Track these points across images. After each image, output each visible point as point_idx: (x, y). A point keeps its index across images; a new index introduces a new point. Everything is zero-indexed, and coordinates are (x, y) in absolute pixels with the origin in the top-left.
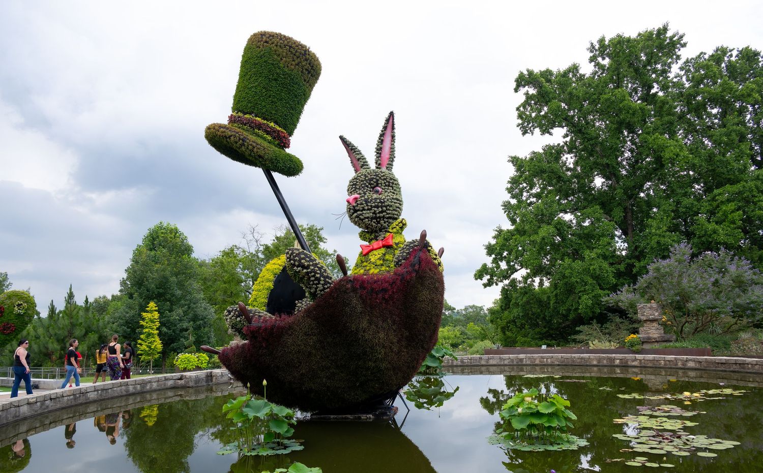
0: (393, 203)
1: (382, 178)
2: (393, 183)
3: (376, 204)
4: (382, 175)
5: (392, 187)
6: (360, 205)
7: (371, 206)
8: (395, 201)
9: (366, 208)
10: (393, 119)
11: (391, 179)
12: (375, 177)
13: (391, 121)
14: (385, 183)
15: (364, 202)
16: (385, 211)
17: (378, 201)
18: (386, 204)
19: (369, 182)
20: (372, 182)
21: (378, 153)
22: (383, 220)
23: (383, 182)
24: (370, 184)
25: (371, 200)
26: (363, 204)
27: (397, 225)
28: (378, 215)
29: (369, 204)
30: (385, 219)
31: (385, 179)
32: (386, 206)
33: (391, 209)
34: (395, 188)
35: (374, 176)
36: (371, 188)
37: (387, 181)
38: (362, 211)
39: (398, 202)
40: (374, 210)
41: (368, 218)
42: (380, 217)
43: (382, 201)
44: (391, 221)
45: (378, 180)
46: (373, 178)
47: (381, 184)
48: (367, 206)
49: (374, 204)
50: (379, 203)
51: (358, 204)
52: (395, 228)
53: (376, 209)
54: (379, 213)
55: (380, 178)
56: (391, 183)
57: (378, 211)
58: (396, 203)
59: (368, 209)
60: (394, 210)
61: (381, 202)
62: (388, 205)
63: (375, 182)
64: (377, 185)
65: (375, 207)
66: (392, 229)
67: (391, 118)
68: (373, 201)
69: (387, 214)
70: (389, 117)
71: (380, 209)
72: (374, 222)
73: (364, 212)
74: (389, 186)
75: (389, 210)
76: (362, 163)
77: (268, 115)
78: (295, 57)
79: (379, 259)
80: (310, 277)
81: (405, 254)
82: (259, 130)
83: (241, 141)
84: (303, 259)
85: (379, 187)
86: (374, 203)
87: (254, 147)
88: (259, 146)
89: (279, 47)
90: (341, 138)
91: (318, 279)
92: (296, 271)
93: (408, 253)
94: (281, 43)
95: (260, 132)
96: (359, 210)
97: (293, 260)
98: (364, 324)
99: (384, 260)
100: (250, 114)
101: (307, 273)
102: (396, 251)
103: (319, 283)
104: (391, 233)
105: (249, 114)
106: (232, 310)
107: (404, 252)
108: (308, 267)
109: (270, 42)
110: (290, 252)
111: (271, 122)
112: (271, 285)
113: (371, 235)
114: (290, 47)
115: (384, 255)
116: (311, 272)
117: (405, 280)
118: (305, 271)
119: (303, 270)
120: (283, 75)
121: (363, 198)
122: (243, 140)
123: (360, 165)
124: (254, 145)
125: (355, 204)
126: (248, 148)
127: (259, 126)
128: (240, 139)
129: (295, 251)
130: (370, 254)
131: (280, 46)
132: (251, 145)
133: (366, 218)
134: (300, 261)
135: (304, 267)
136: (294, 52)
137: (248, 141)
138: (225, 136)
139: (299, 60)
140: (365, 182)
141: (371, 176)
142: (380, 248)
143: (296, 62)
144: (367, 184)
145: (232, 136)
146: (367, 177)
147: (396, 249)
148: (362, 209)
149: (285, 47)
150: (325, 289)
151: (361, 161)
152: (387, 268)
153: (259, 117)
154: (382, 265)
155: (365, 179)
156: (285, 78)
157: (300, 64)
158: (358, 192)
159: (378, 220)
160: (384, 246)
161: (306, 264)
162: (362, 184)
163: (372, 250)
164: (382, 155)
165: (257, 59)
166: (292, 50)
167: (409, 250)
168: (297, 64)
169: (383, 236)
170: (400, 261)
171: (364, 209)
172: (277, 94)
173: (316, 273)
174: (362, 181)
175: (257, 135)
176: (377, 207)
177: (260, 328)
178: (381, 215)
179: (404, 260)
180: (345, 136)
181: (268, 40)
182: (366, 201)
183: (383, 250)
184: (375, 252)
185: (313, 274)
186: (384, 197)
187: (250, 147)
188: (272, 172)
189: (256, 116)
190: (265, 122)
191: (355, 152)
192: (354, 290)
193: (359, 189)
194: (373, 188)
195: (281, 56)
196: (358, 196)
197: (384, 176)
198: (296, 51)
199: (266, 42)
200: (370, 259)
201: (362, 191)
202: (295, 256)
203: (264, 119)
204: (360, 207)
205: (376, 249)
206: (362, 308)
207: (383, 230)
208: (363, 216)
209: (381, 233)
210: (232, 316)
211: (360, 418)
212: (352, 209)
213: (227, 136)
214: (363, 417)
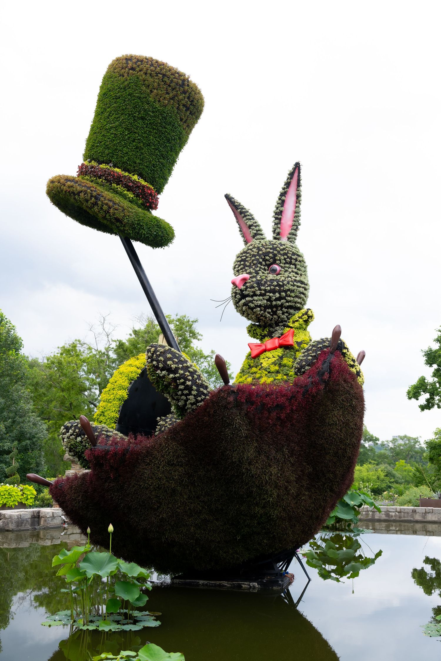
0: (295, 287)
1: (282, 252)
2: (296, 260)
3: (272, 287)
4: (281, 248)
5: (295, 265)
6: (250, 288)
7: (265, 290)
8: (299, 284)
9: (258, 292)
10: (299, 173)
11: (294, 254)
12: (271, 251)
13: (296, 175)
14: (285, 259)
15: (255, 285)
16: (284, 298)
17: (275, 283)
18: (286, 288)
19: (263, 257)
20: (267, 258)
21: (276, 218)
22: (281, 310)
23: (282, 258)
24: (265, 260)
25: (266, 282)
26: (254, 287)
27: (300, 318)
28: (274, 303)
29: (263, 288)
30: (284, 309)
31: (285, 254)
32: (285, 291)
33: (293, 294)
34: (298, 267)
35: (271, 249)
36: (266, 265)
37: (288, 257)
38: (252, 296)
39: (303, 285)
40: (268, 295)
41: (260, 306)
42: (276, 306)
43: (281, 283)
44: (292, 311)
45: (275, 255)
46: (269, 251)
47: (280, 260)
48: (260, 289)
49: (269, 288)
50: (276, 286)
51: (247, 287)
52: (297, 321)
53: (271, 295)
54: (277, 300)
55: (279, 252)
56: (294, 259)
57: (274, 298)
58: (300, 287)
59: (261, 295)
60: (296, 296)
61: (278, 285)
62: (289, 290)
63: (271, 258)
64: (274, 262)
65: (270, 291)
66: (294, 322)
67: (297, 171)
68: (268, 283)
69: (288, 301)
70: (294, 169)
71: (277, 295)
72: (269, 313)
73: (255, 298)
74: (290, 263)
75: (290, 296)
76: (255, 232)
77: (131, 165)
78: (170, 89)
79: (274, 363)
80: (178, 385)
81: (310, 358)
82: (118, 184)
83: (93, 199)
84: (170, 359)
85: (277, 264)
86: (269, 286)
87: (110, 208)
88: (117, 206)
89: (148, 75)
90: (227, 197)
91: (189, 388)
92: (159, 376)
93: (315, 356)
94: (152, 71)
95: (120, 188)
96: (248, 296)
97: (155, 361)
98: (251, 453)
99: (280, 365)
100: (107, 163)
101: (175, 379)
102: (297, 353)
103: (190, 394)
104: (291, 327)
105: (106, 163)
106: (71, 427)
107: (308, 355)
108: (175, 371)
109: (138, 69)
110: (153, 349)
111: (134, 175)
112: (124, 394)
113: (263, 331)
114: (164, 75)
115: (281, 358)
116: (179, 378)
117: (309, 395)
118: (171, 376)
119: (169, 375)
120: (153, 112)
121: (254, 279)
122: (96, 198)
123: (252, 234)
124: (111, 204)
125: (243, 287)
126: (102, 208)
127: (119, 180)
128: (92, 196)
129: (158, 349)
130: (262, 356)
131: (151, 74)
132: (107, 204)
133: (257, 306)
134: (165, 362)
135: (170, 370)
136: (168, 82)
137: (102, 199)
138: (73, 193)
139: (174, 92)
140: (258, 257)
141: (266, 249)
142: (275, 348)
143: (171, 95)
144: (261, 260)
145: (81, 192)
146: (261, 250)
147: (297, 351)
148: (252, 294)
149: (157, 76)
150: (197, 401)
151: (253, 229)
152: (285, 377)
153: (118, 168)
154: (278, 372)
155: (258, 253)
156: (155, 116)
157: (176, 98)
158: (248, 271)
159: (274, 309)
160: (281, 346)
161: (173, 366)
162: (253, 260)
163: (265, 351)
164: (283, 221)
165: (119, 92)
166: (166, 79)
167: (316, 353)
168: (173, 98)
169: (280, 332)
170: (302, 367)
171: (255, 295)
172: (143, 137)
173: (186, 379)
174: (254, 256)
175: (116, 192)
176: (274, 291)
177: (107, 452)
178: (279, 303)
179: (308, 365)
180: (232, 195)
181: (134, 66)
182: (259, 283)
183: (279, 352)
184: (268, 354)
185: (182, 380)
186: (283, 278)
187: (105, 207)
188: (132, 241)
189: (115, 166)
190: (127, 174)
191: (245, 216)
192: (238, 405)
193: (250, 267)
194: (269, 266)
195: (151, 87)
196: (248, 276)
197: (284, 249)
198: (172, 81)
199: (133, 69)
200: (262, 363)
201: (254, 269)
202: (160, 355)
203: (125, 170)
204: (249, 291)
205: (269, 350)
206: (248, 430)
207: (280, 324)
208: (253, 303)
209: (278, 327)
210: (71, 435)
211: (240, 586)
212: (239, 294)
213: (76, 192)
214: (245, 585)
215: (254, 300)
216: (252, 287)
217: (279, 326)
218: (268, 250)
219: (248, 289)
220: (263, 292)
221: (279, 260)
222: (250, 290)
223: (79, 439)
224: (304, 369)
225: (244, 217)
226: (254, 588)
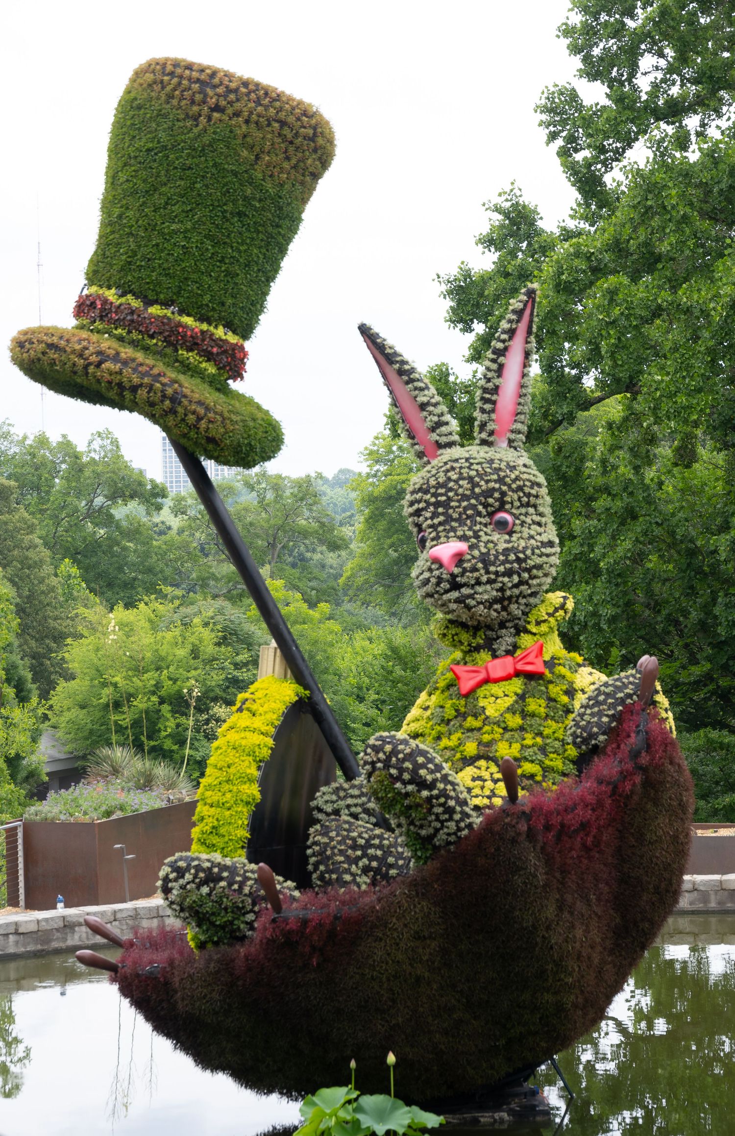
0: (544, 559)
1: (514, 486)
2: (537, 496)
3: (508, 566)
4: (513, 476)
5: (535, 506)
6: (470, 571)
7: (496, 572)
8: (549, 551)
9: (484, 579)
11: (533, 485)
12: (497, 486)
14: (519, 499)
15: (479, 564)
16: (526, 582)
17: (512, 557)
18: (530, 562)
19: (483, 500)
20: (491, 500)
22: (517, 602)
23: (515, 497)
24: (486, 506)
25: (496, 557)
26: (477, 570)
27: (550, 615)
28: (508, 593)
29: (492, 569)
30: (521, 600)
31: (520, 488)
32: (528, 570)
33: (541, 574)
34: (541, 509)
35: (495, 481)
36: (488, 515)
37: (524, 494)
38: (473, 586)
39: (553, 550)
40: (501, 582)
41: (484, 602)
42: (510, 598)
43: (521, 555)
45: (503, 494)
46: (494, 488)
47: (512, 502)
48: (487, 572)
49: (502, 568)
50: (514, 561)
51: (465, 571)
52: (544, 621)
53: (506, 579)
55: (509, 486)
56: (534, 496)
57: (510, 585)
58: (549, 554)
59: (490, 582)
60: (544, 575)
61: (518, 560)
62: (534, 567)
63: (496, 500)
64: (501, 508)
65: (504, 574)
66: (538, 623)
68: (501, 558)
69: (530, 587)
71: (516, 579)
72: (496, 610)
73: (479, 589)
74: (528, 505)
75: (535, 577)
76: (435, 419)
77: (214, 309)
78: (291, 149)
79: (511, 710)
80: (432, 806)
81: (605, 719)
82: (190, 350)
83: (167, 402)
84: (423, 766)
85: (507, 511)
86: (503, 563)
87: (199, 419)
88: (211, 415)
89: (253, 126)
90: (365, 331)
91: (450, 811)
92: (399, 793)
93: (613, 715)
94: (259, 116)
95: (192, 357)
96: (465, 585)
97: (394, 768)
99: (524, 715)
100: (166, 304)
101: (429, 799)
103: (451, 819)
104: (535, 634)
105: (162, 304)
106: (188, 869)
107: (600, 714)
108: (431, 786)
109: (230, 111)
110: (388, 748)
111: (216, 327)
113: (474, 636)
114: (283, 123)
115: (522, 697)
116: (437, 797)
117: (620, 796)
118: (425, 793)
119: (419, 791)
120: (260, 201)
121: (476, 553)
122: (173, 400)
123: (428, 424)
124: (201, 411)
125: (456, 571)
126: (183, 420)
127: (194, 343)
128: (164, 396)
129: (401, 747)
130: (481, 692)
131: (257, 123)
132: (194, 413)
133: (479, 603)
134: (415, 771)
135: (422, 784)
136: (289, 136)
137: (185, 402)
138: (120, 385)
139: (300, 155)
140: (473, 501)
141: (487, 482)
142: (508, 678)
143: (294, 161)
144: (480, 508)
145: (141, 385)
146: (478, 485)
148: (473, 582)
149: (269, 125)
150: (459, 829)
151: (430, 413)
152: (539, 740)
153: (189, 315)
154: (522, 729)
155: (472, 490)
156: (263, 209)
157: (302, 164)
158: (460, 533)
159: (506, 603)
160: (517, 674)
161: (429, 778)
162: (465, 509)
163: (487, 680)
165: (189, 155)
166: (286, 131)
167: (615, 709)
168: (295, 167)
169: (510, 640)
170: (592, 736)
171: (478, 583)
172: (240, 252)
173: (448, 797)
174: (465, 497)
175: (187, 368)
176: (509, 573)
177: (305, 922)
178: (516, 591)
179: (603, 734)
180: (376, 328)
181: (223, 103)
182: (485, 559)
183: (516, 685)
184: (495, 689)
185: (442, 800)
186: (522, 543)
187: (191, 418)
189: (182, 312)
190: (205, 327)
191: (411, 381)
193: (461, 522)
194: (491, 515)
195: (257, 149)
196: (463, 546)
197: (517, 478)
198: (297, 135)
199: (217, 108)
200: (484, 708)
201: (470, 529)
202: (404, 760)
203: (202, 319)
204: (470, 577)
205: (497, 681)
206: (546, 873)
207: (507, 624)
208: (474, 599)
209: (504, 631)
210: (188, 883)
211: (476, 1121)
212: (448, 581)
213: (127, 385)
214: (485, 1118)
215: (476, 593)
216: (474, 569)
217: (507, 628)
218: (491, 485)
219: (468, 574)
220: (493, 577)
221: (509, 503)
222: (471, 575)
223: (205, 890)
224: (596, 739)
225: (407, 383)
226: (502, 1121)
